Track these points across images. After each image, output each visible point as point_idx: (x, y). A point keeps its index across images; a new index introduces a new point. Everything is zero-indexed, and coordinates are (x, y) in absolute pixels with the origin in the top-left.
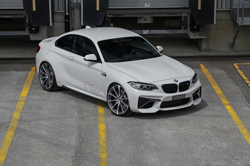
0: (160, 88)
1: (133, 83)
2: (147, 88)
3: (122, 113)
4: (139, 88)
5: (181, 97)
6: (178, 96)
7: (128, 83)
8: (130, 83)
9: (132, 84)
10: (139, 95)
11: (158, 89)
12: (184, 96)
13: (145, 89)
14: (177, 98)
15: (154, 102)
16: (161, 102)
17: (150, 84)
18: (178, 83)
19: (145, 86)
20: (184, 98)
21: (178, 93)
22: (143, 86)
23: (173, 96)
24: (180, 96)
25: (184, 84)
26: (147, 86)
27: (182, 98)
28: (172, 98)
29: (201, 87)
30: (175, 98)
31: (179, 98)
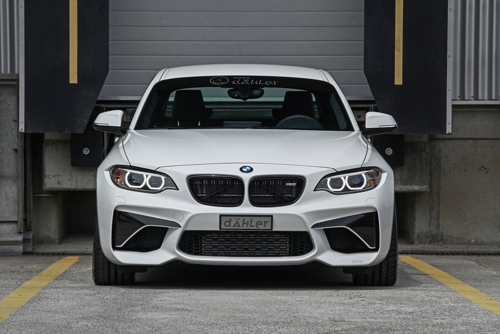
0: (183, 186)
5: (254, 224)
6: (242, 218)
11: (177, 188)
12: (266, 222)
14: (238, 222)
17: (155, 172)
18: (246, 177)
20: (268, 227)
21: (246, 208)
24: (247, 219)
27: (261, 227)
30: (229, 222)
31: (247, 224)
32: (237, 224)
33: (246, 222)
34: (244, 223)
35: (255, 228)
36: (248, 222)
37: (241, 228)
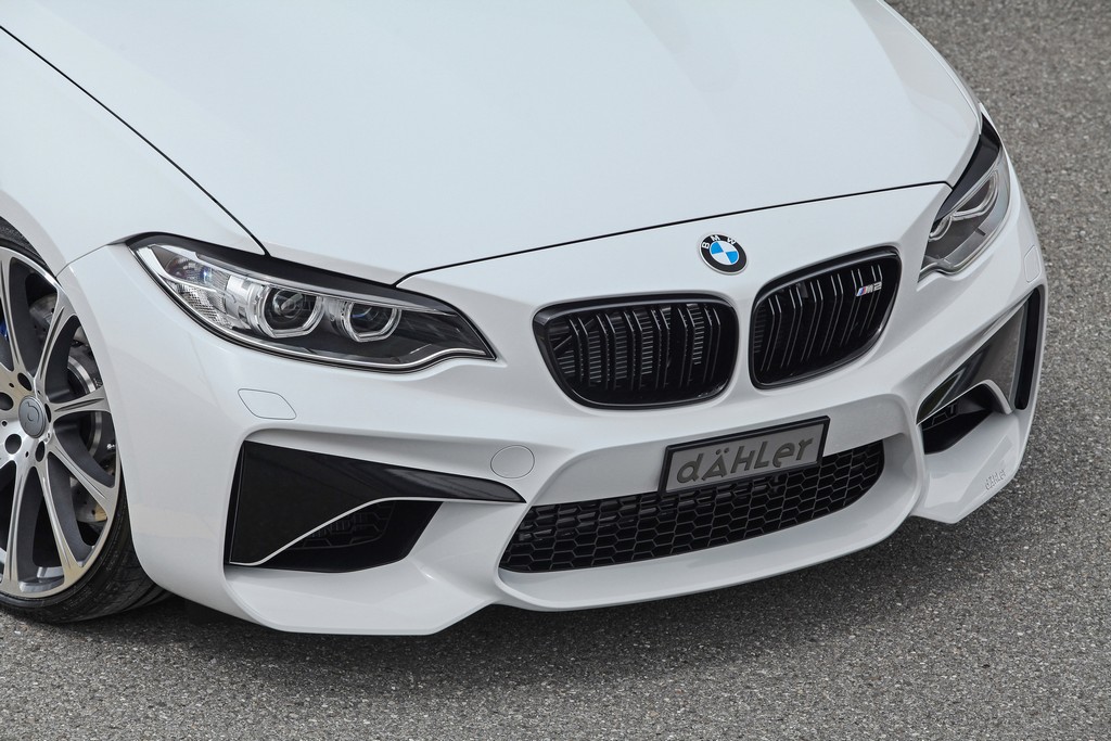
0: (521, 351)
1: (191, 255)
2: (354, 322)
3: (60, 579)
4: (253, 332)
5: (768, 456)
6: (734, 447)
7: (134, 242)
8: (147, 254)
9: (174, 266)
10: (244, 424)
11: (491, 354)
12: (803, 445)
13: (327, 343)
14: (720, 462)
15: (424, 514)
16: (514, 515)
17: (391, 290)
18: (741, 292)
19: (333, 307)
20: (810, 458)
22: (309, 303)
23: (671, 451)
24: (753, 445)
25: (818, 294)
26: (358, 308)
27: (788, 463)
28: (655, 462)
29: (1034, 300)
30: (695, 465)
31: (747, 461)
32: (717, 469)
33: (745, 455)
34: (738, 460)
35: (771, 468)
36: (752, 453)
37: (729, 476)
